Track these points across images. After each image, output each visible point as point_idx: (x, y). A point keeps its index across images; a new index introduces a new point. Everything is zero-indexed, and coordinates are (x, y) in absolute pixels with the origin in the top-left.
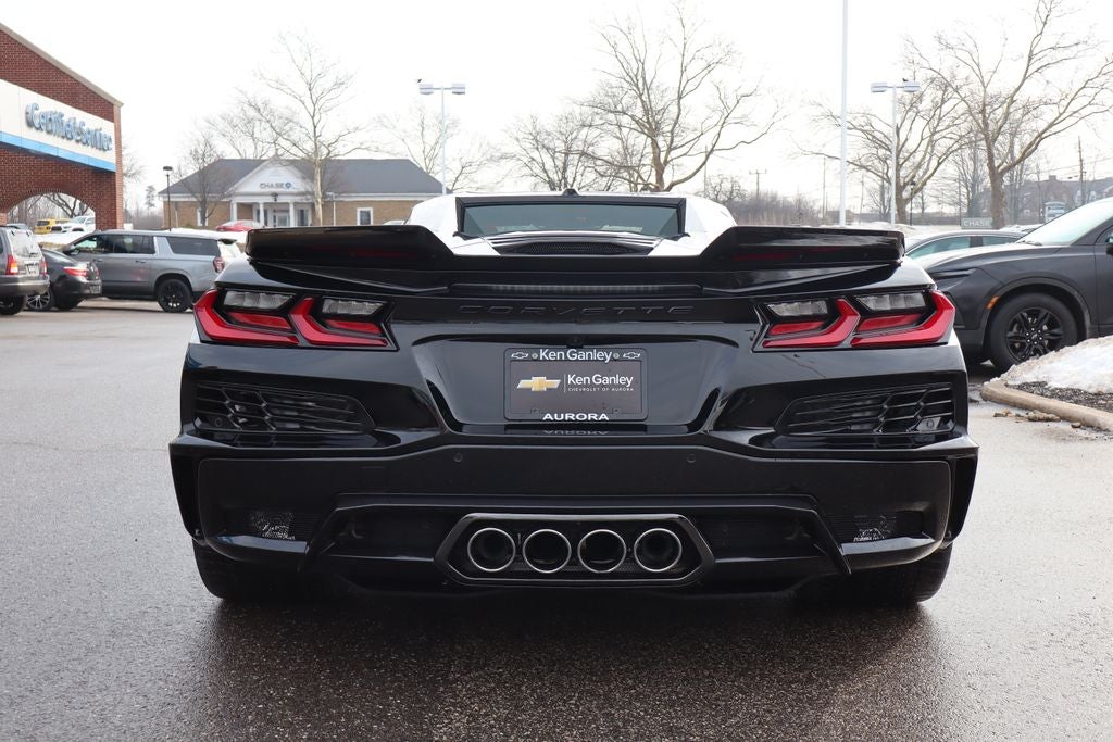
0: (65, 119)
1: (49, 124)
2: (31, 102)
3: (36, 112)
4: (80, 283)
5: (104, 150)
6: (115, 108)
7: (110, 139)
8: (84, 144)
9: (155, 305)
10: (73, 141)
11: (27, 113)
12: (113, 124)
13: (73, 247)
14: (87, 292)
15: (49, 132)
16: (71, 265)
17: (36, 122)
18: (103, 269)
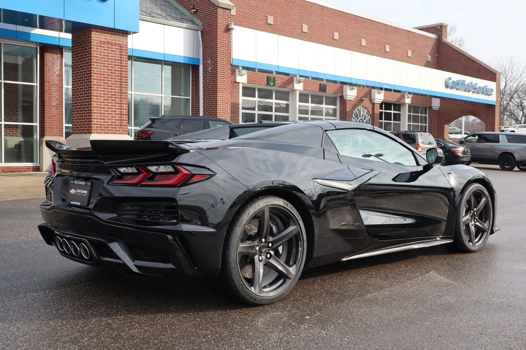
0: (466, 83)
1: (456, 85)
2: (448, 77)
3: (450, 81)
4: (459, 156)
5: (489, 95)
6: (497, 75)
7: (492, 90)
8: (477, 93)
9: (498, 167)
10: (471, 92)
11: (446, 82)
12: (495, 83)
13: (464, 140)
14: (462, 160)
15: (457, 89)
16: (456, 148)
17: (450, 85)
18: (473, 150)
